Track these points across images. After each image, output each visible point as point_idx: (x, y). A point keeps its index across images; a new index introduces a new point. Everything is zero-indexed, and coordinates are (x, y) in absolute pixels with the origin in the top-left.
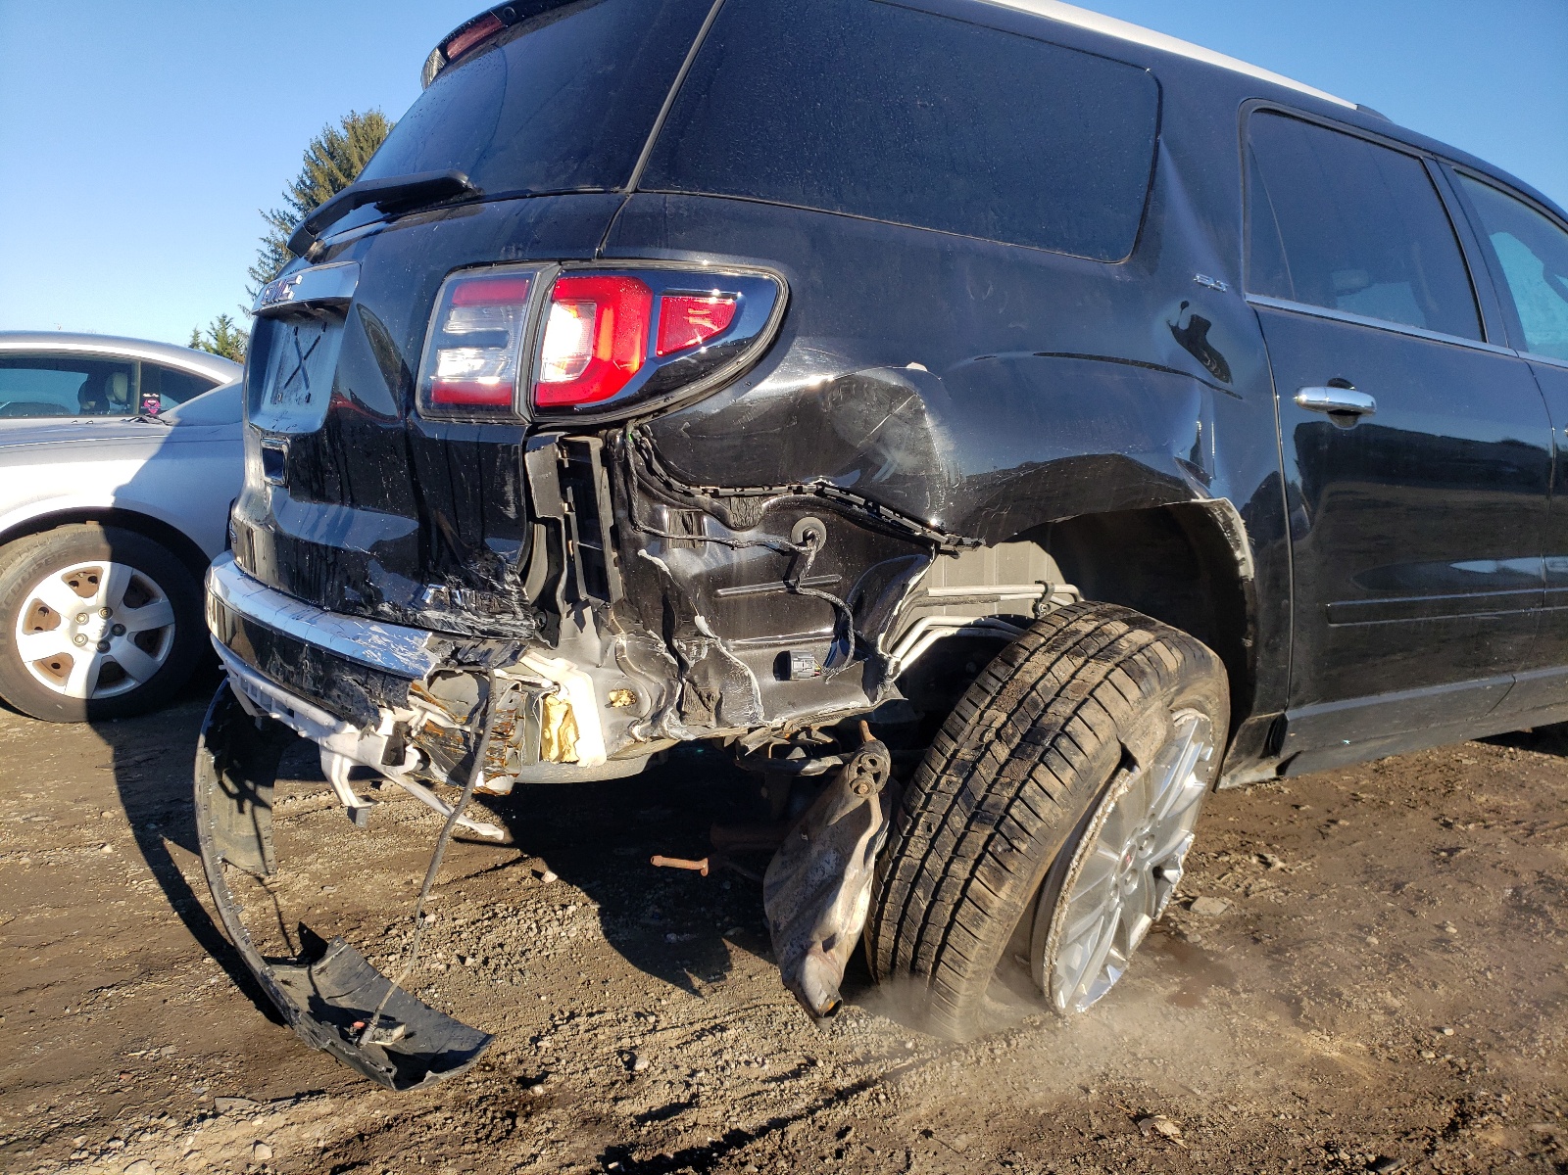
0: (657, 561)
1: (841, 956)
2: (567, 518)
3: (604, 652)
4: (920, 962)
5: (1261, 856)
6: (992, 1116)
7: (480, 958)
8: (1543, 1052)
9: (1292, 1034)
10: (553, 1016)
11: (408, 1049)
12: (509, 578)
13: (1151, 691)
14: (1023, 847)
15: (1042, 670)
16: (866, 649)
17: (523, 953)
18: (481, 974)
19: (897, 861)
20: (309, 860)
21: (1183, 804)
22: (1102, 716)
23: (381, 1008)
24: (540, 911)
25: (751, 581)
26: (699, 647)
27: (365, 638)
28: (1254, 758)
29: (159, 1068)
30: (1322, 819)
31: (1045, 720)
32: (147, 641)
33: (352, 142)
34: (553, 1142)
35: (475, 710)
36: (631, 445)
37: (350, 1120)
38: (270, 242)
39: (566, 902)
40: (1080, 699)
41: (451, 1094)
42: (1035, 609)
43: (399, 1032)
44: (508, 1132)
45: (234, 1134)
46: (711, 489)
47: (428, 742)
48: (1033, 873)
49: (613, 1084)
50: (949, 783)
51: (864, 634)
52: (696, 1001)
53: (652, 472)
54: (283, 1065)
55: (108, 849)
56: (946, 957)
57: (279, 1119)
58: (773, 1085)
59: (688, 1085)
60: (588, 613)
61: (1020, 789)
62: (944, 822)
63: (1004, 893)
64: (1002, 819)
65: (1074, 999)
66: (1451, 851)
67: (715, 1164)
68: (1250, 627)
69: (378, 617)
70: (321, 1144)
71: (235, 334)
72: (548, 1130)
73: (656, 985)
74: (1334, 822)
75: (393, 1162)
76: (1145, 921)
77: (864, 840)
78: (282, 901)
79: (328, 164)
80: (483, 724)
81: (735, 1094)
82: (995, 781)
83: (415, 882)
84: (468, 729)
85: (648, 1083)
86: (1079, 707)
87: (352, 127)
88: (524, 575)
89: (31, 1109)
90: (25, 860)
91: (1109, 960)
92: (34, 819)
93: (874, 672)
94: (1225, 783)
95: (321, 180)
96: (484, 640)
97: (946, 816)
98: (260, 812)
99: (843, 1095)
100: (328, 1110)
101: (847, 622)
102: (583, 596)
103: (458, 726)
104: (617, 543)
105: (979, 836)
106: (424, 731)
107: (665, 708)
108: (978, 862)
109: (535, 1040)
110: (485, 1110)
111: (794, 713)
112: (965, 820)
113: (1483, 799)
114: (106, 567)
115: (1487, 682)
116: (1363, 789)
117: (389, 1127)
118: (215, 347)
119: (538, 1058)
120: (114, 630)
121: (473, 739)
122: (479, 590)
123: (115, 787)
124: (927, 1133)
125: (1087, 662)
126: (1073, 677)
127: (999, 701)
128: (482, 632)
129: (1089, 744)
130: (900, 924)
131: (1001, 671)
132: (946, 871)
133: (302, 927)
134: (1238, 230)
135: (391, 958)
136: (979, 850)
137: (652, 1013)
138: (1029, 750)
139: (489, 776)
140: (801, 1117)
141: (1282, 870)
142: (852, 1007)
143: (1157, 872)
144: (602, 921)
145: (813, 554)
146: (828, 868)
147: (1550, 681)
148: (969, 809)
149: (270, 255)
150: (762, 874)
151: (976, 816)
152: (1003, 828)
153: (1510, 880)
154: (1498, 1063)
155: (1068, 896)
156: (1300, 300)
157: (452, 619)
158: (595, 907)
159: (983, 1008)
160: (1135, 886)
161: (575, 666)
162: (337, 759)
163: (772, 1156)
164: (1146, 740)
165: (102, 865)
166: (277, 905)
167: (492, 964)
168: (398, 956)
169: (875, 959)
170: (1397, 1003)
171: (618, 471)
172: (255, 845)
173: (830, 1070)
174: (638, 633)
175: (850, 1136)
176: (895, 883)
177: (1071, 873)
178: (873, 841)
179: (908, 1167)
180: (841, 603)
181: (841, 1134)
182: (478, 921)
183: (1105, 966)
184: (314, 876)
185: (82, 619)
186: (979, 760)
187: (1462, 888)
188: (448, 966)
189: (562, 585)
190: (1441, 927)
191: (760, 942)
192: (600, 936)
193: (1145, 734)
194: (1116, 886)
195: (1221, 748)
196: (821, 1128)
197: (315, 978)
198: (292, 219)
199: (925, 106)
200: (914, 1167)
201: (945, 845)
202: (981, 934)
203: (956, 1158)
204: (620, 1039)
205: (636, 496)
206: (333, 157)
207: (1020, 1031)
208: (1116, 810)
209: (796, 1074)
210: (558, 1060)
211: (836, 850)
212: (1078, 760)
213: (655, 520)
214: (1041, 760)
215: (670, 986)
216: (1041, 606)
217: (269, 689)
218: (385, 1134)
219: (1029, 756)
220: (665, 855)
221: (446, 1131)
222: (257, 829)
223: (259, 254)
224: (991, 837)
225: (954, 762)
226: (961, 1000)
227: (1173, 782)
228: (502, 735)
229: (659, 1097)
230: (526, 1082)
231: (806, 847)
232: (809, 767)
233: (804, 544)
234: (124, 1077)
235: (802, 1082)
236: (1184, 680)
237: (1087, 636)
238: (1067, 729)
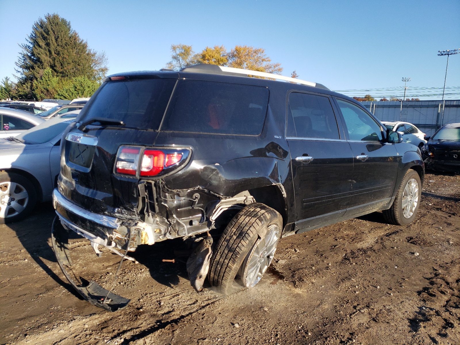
0: (166, 205)
1: (203, 280)
2: (146, 196)
3: (154, 222)
4: (219, 280)
5: (295, 249)
6: (233, 309)
7: (124, 283)
8: (340, 289)
9: (293, 289)
10: (142, 295)
11: (112, 303)
12: (135, 209)
13: (264, 224)
14: (239, 256)
15: (243, 220)
16: (208, 219)
17: (133, 281)
18: (125, 286)
19: (214, 260)
20: (78, 261)
21: (273, 243)
22: (254, 229)
23: (107, 295)
24: (136, 271)
25: (185, 207)
26: (174, 220)
27: (102, 220)
28: (289, 231)
29: (58, 311)
30: (310, 240)
31: (243, 230)
32: (21, 202)
33: (49, 23)
34: (145, 320)
35: (127, 234)
36: (160, 182)
37: (103, 319)
38: (22, 54)
39: (141, 268)
40: (250, 226)
41: (123, 312)
42: (244, 202)
43: (110, 300)
44: (136, 319)
45: (79, 323)
46: (176, 190)
47: (117, 241)
48: (240, 262)
49: (157, 308)
50: (224, 244)
51: (207, 216)
52: (172, 290)
53: (165, 188)
54: (85, 309)
55: (26, 260)
56: (224, 278)
57: (88, 319)
58: (189, 306)
59: (172, 307)
60: (150, 214)
61: (238, 245)
62: (223, 252)
63: (235, 266)
64: (235, 251)
65: (250, 285)
66: (335, 246)
67: (179, 322)
68: (286, 206)
69: (104, 214)
70: (98, 324)
71: (11, 83)
72: (144, 318)
73: (163, 286)
74: (312, 240)
75: (114, 326)
76: (266, 267)
77: (207, 256)
78: (74, 271)
79: (41, 30)
80: (129, 237)
81: (182, 308)
82: (233, 243)
83: (105, 265)
84: (126, 238)
85: (164, 307)
86: (250, 228)
87: (48, 18)
88: (137, 207)
89: (33, 321)
90: (7, 264)
91: (258, 276)
92: (3, 253)
93: (209, 224)
94: (283, 237)
95: (38, 35)
96: (129, 221)
97: (224, 250)
98: (66, 250)
99: (203, 307)
100: (98, 317)
101: (204, 214)
102: (150, 211)
103: (123, 238)
104: (157, 201)
105: (230, 254)
106: (116, 239)
107: (167, 233)
108: (230, 260)
109: (139, 300)
110: (131, 315)
111: (193, 233)
112: (228, 251)
113: (345, 233)
114: (9, 183)
115: (340, 211)
116: (321, 231)
117: (111, 319)
118: (4, 87)
119: (140, 304)
120: (12, 199)
121: (127, 241)
122: (128, 210)
123: (21, 243)
124: (220, 313)
125: (252, 218)
126: (249, 221)
127: (235, 227)
128: (128, 219)
129: (251, 235)
130: (215, 272)
131: (235, 220)
132: (224, 261)
133: (80, 278)
134: (285, 123)
135: (104, 284)
136: (230, 257)
137: (163, 293)
138: (240, 237)
139: (131, 248)
140: (195, 312)
141: (299, 252)
142: (205, 289)
143: (268, 257)
144: (150, 273)
145: (197, 201)
146: (200, 261)
147: (355, 209)
148: (228, 249)
149: (22, 58)
150: (186, 261)
151: (230, 251)
152: (235, 253)
153: (345, 252)
154: (330, 292)
155: (248, 265)
156: (298, 136)
157: (122, 216)
158: (148, 269)
159: (232, 288)
160: (263, 261)
161: (148, 225)
162: (95, 244)
163: (190, 320)
164: (263, 233)
165: (27, 265)
166: (73, 272)
167: (127, 284)
168: (105, 283)
169: (210, 279)
170: (314, 281)
171: (158, 188)
172: (66, 259)
173: (201, 302)
174: (161, 218)
175: (205, 315)
176: (214, 264)
177: (248, 260)
178: (209, 256)
179: (216, 320)
180: (203, 210)
181: (203, 315)
182: (122, 274)
183: (257, 277)
184: (80, 265)
185: (3, 197)
186: (230, 239)
187: (335, 255)
188: (117, 285)
189: (145, 210)
190: (328, 264)
191: (186, 276)
192: (150, 276)
193: (262, 232)
194: (259, 261)
195: (281, 231)
196: (199, 314)
197: (88, 289)
198: (29, 47)
199: (219, 106)
200: (217, 320)
201: (224, 256)
202: (231, 274)
203: (225, 318)
204: (157, 299)
205: (161, 192)
206: (42, 28)
207: (239, 292)
208: (257, 247)
209: (194, 303)
210: (144, 304)
211: (202, 257)
212: (249, 238)
213: (165, 197)
214: (242, 239)
215: (166, 287)
216: (245, 201)
217: (77, 228)
218: (111, 321)
219: (240, 238)
220: (165, 259)
221: (123, 319)
222: (66, 254)
223: (18, 58)
224: (232, 255)
225: (226, 240)
226: (227, 287)
227: (270, 239)
228: (133, 240)
229: (166, 310)
230: (138, 309)
231: (196, 256)
232: (196, 240)
233: (195, 199)
234: (51, 313)
235: (195, 305)
236: (271, 220)
237: (252, 212)
238: (247, 232)
